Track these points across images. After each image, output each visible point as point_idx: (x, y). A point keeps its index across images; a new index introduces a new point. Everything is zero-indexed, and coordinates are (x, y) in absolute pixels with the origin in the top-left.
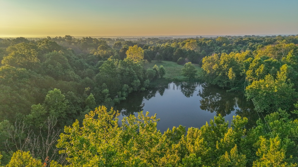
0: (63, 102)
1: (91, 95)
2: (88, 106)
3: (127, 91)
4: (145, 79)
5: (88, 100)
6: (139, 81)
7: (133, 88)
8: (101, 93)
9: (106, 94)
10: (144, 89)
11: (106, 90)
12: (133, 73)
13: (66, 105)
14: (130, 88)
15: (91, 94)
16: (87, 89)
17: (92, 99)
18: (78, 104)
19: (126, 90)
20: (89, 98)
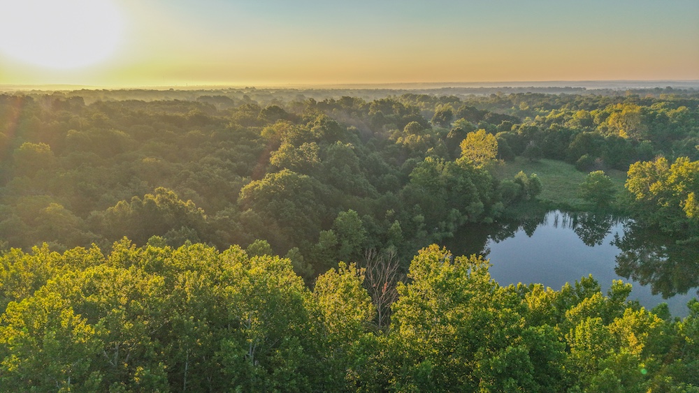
0: (358, 230)
1: (397, 223)
2: (390, 241)
3: (457, 221)
4: (494, 200)
5: (392, 231)
6: (481, 204)
7: (469, 217)
8: (410, 220)
9: (419, 223)
10: (491, 220)
11: (420, 217)
12: (472, 187)
13: (362, 235)
14: (463, 215)
15: (396, 221)
16: (390, 212)
17: (398, 230)
18: (377, 235)
19: (455, 219)
20: (392, 228)
